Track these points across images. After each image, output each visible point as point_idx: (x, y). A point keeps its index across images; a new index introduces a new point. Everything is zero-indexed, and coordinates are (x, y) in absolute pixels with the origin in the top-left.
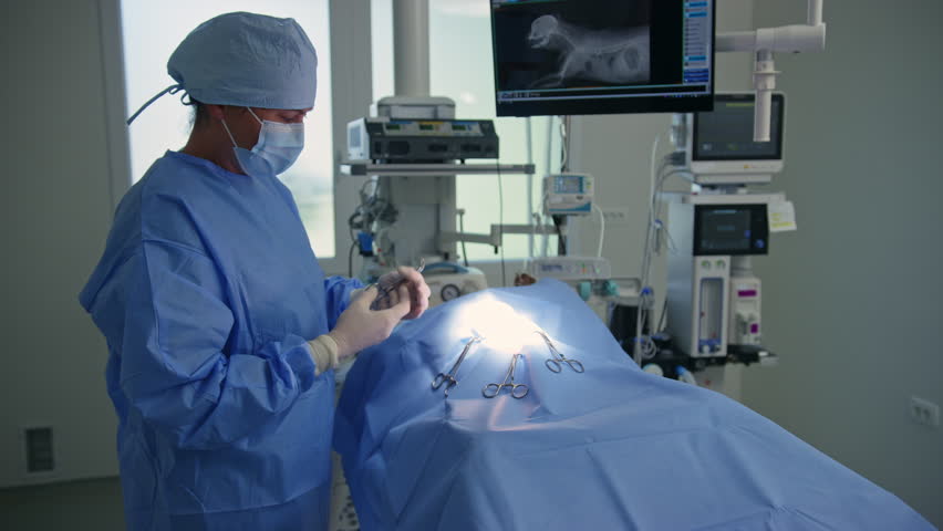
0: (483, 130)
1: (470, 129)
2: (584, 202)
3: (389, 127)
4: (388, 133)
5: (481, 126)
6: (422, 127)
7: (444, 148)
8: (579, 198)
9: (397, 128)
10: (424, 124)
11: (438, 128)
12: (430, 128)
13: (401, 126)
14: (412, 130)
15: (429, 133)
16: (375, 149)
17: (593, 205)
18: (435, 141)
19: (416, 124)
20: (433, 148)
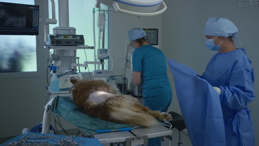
0: (80, 38)
1: (77, 38)
2: (107, 56)
3: (56, 37)
4: (56, 38)
5: (80, 37)
6: (64, 37)
7: (70, 42)
8: (106, 55)
9: (58, 37)
10: (65, 36)
11: (68, 37)
12: (67, 37)
13: (59, 37)
14: (62, 38)
15: (66, 38)
16: (52, 43)
17: (110, 57)
18: (68, 41)
19: (63, 36)
20: (67, 42)
